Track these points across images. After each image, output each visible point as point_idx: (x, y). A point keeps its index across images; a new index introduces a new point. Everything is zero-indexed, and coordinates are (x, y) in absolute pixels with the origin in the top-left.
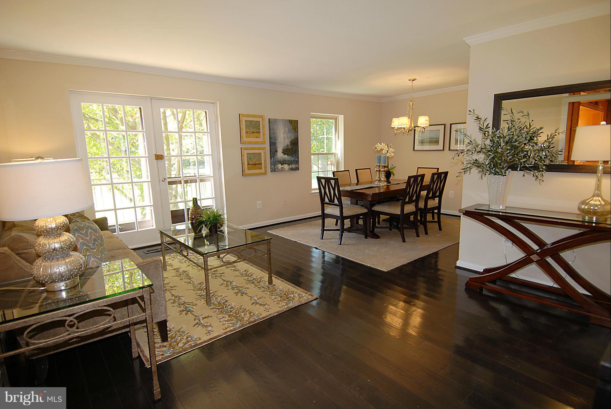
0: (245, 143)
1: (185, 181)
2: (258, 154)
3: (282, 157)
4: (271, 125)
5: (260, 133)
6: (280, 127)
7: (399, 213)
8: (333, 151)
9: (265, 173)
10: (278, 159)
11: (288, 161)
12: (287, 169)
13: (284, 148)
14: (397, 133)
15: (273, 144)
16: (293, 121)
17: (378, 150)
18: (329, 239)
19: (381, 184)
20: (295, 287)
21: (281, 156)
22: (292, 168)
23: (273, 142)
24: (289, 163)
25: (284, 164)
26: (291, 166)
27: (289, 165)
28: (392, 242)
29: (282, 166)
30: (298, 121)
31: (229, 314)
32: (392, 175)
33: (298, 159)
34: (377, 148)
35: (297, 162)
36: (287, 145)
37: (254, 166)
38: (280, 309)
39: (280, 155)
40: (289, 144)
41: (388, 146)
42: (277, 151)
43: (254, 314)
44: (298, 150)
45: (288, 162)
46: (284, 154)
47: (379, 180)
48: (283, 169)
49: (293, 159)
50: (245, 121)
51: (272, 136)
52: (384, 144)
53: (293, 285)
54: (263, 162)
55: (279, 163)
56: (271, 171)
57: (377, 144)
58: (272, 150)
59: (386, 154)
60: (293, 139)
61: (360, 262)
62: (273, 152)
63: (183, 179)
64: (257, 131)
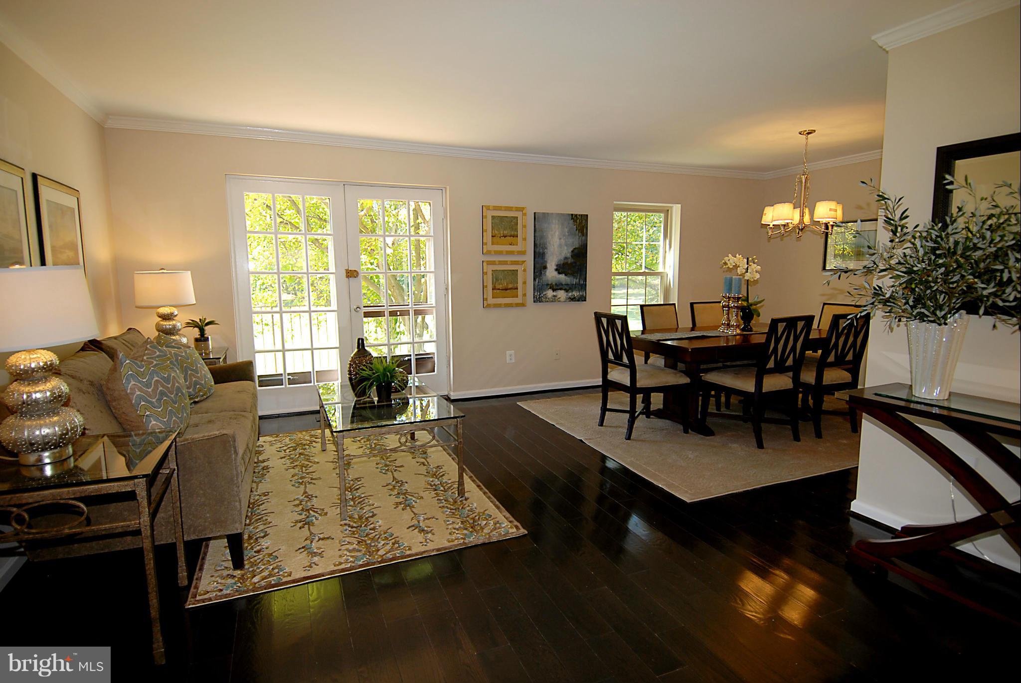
0: (489, 253)
1: (390, 311)
2: (513, 272)
3: (556, 277)
4: (536, 223)
5: (517, 237)
6: (553, 226)
7: (753, 390)
8: (660, 269)
9: (523, 305)
10: (548, 280)
11: (565, 284)
12: (562, 299)
13: (559, 263)
14: (772, 237)
15: (539, 256)
16: (578, 216)
17: (728, 267)
18: (614, 427)
19: (730, 333)
20: (498, 508)
21: (553, 276)
22: (573, 297)
23: (540, 253)
24: (568, 288)
25: (558, 289)
26: (570, 294)
27: (567, 292)
28: (735, 445)
29: (555, 294)
30: (587, 215)
31: (363, 538)
32: (755, 316)
33: (586, 282)
34: (727, 264)
35: (583, 287)
36: (566, 258)
37: (505, 291)
38: (447, 544)
39: (551, 274)
40: (569, 255)
41: (748, 259)
42: (545, 268)
43: (399, 547)
44: (585, 265)
45: (566, 287)
46: (559, 273)
47: (728, 325)
48: (557, 298)
49: (575, 281)
50: (492, 216)
51: (538, 242)
52: (741, 256)
53: (497, 503)
54: (520, 285)
55: (549, 287)
56: (534, 302)
57: (728, 257)
58: (537, 266)
59: (743, 275)
60: (577, 246)
61: (648, 477)
62: (540, 268)
63: (388, 309)
64: (512, 233)
